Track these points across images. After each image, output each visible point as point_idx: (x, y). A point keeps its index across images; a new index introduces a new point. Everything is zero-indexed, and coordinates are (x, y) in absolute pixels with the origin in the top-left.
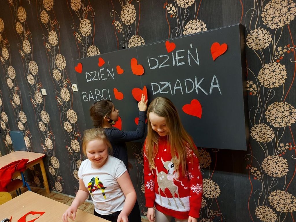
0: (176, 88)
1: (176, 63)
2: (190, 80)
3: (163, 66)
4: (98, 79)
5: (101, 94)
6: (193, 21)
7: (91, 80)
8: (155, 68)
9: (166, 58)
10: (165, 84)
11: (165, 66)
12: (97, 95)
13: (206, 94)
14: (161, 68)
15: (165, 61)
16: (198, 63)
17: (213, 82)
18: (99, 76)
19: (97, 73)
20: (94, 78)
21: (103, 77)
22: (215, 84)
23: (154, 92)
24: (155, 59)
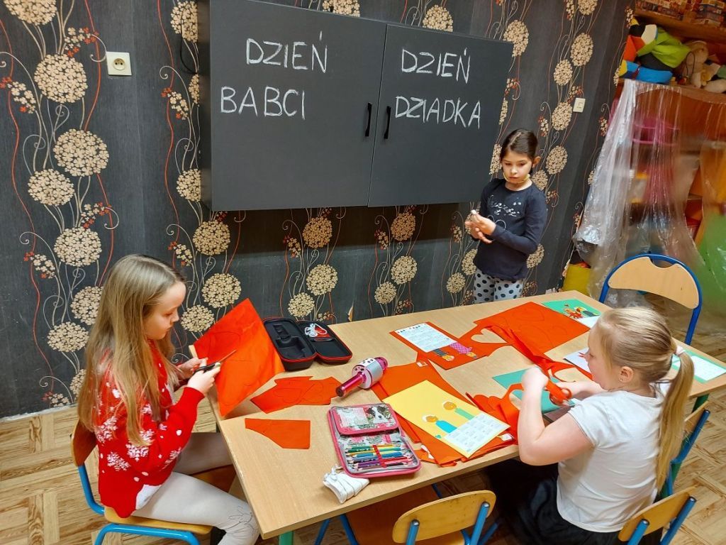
0: (432, 111)
1: (441, 72)
2: (451, 102)
3: (422, 71)
4: (283, 64)
5: (280, 100)
6: (439, 9)
7: (262, 61)
8: (410, 71)
9: (431, 59)
10: (418, 102)
11: (425, 72)
12: (269, 101)
13: (465, 125)
14: (419, 74)
15: (428, 65)
16: (466, 79)
17: (475, 110)
18: (286, 57)
19: (283, 49)
20: (269, 58)
21: (298, 62)
22: (476, 113)
23: (398, 114)
24: (414, 56)
